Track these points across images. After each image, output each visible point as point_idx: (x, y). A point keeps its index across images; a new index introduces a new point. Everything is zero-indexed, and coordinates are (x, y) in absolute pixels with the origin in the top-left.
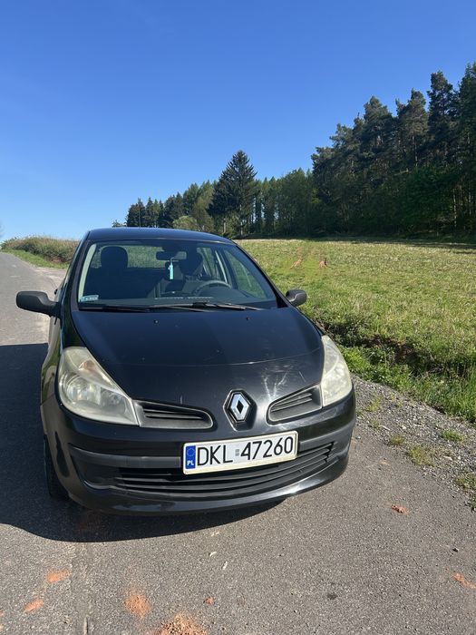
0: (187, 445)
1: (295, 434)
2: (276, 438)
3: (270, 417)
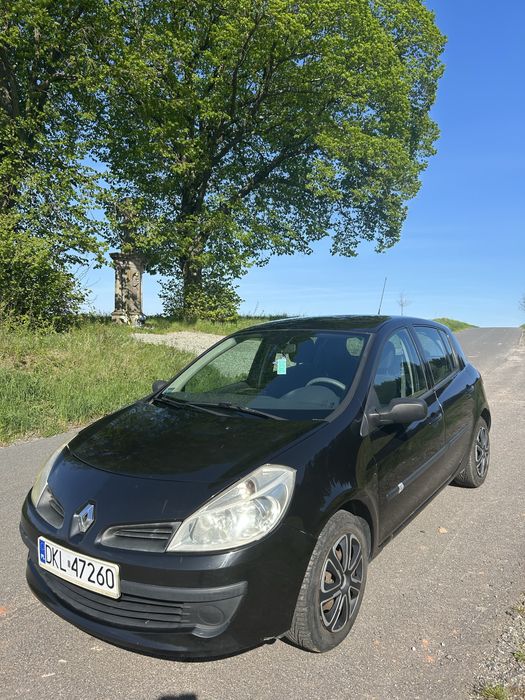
0: (40, 538)
1: (115, 568)
2: (98, 564)
3: (105, 538)
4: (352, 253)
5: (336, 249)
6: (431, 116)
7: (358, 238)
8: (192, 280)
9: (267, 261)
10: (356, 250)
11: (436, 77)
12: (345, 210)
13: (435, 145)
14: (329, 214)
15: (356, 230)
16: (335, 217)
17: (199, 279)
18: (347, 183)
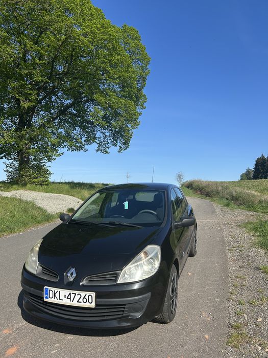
0: (46, 287)
1: (93, 294)
2: (83, 294)
3: (84, 282)
4: (106, 152)
5: (99, 150)
6: (144, 92)
7: (110, 145)
8: (24, 162)
9: (62, 154)
10: (109, 151)
11: (146, 75)
12: (104, 131)
13: (145, 105)
14: (95, 132)
15: (109, 141)
16: (98, 134)
17: (28, 162)
18: (105, 118)
